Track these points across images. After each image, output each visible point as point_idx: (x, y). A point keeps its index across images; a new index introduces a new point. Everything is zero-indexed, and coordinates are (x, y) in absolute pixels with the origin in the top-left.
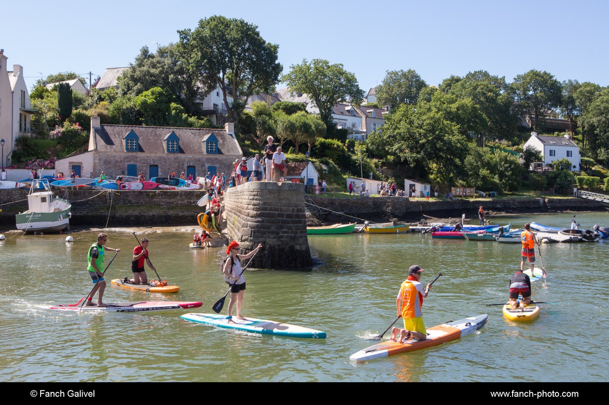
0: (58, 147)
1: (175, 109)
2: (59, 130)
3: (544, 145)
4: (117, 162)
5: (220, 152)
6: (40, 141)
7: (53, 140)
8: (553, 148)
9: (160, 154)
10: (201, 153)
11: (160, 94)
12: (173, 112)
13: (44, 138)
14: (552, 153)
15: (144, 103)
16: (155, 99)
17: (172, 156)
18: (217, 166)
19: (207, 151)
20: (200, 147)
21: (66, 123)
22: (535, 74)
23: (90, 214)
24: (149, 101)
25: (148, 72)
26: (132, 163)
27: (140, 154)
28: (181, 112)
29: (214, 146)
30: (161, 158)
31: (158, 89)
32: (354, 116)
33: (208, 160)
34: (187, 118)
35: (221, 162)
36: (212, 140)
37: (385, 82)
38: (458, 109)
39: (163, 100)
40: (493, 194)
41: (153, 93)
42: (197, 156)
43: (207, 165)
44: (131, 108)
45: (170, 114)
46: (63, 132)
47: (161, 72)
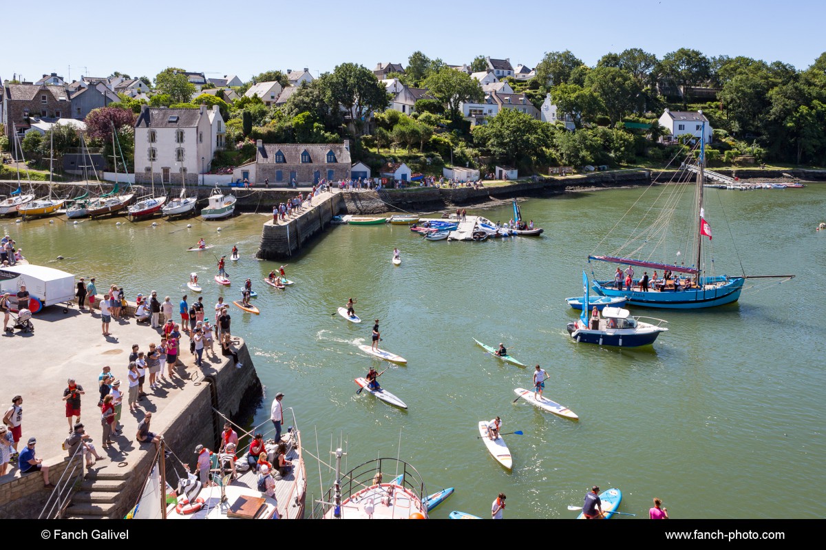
0: (240, 155)
1: (317, 127)
2: (241, 144)
3: (674, 121)
4: (270, 169)
5: (336, 161)
6: (229, 153)
7: (238, 150)
8: (682, 123)
9: (296, 163)
10: (323, 162)
11: (308, 117)
12: (315, 130)
13: (231, 151)
14: (681, 127)
15: (297, 123)
16: (304, 121)
17: (305, 165)
18: (334, 170)
19: (328, 161)
20: (324, 159)
21: (247, 139)
22: (683, 52)
23: (249, 204)
24: (300, 123)
25: (303, 100)
26: (279, 170)
27: (284, 164)
28: (320, 129)
29: (332, 157)
30: (297, 167)
31: (307, 113)
32: (492, 103)
33: (328, 167)
34: (323, 134)
35: (336, 167)
36: (331, 154)
37: (544, 61)
38: (577, 97)
39: (309, 121)
40: (604, 168)
41: (303, 116)
42: (321, 164)
43: (327, 170)
44: (290, 126)
45: (313, 131)
46: (244, 146)
47: (311, 100)
